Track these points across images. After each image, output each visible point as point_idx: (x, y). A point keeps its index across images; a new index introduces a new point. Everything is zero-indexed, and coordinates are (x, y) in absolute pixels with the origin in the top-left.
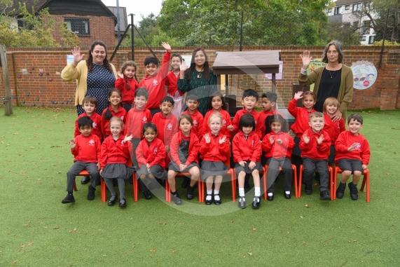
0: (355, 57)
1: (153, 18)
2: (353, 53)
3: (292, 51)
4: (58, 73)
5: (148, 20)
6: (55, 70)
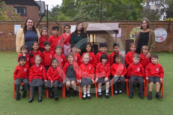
0: (156, 26)
1: (58, 7)
2: (155, 24)
3: (126, 23)
4: (10, 34)
5: (56, 8)
6: (9, 32)
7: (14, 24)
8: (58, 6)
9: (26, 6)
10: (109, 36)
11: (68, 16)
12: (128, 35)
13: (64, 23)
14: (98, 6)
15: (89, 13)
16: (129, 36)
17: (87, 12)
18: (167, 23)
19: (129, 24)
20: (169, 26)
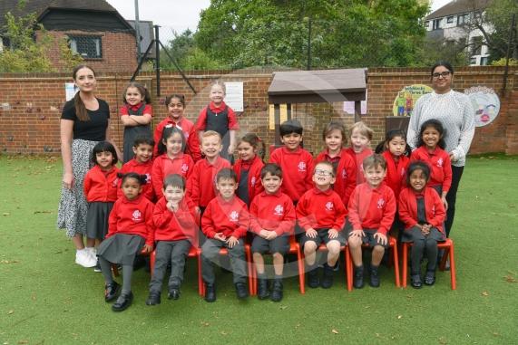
1: (191, 36)
4: (53, 109)
5: (182, 38)
6: (50, 104)
7: (64, 81)
8: (188, 33)
9: (100, 33)
10: (331, 111)
11: (217, 57)
12: (386, 107)
13: (204, 76)
14: (300, 29)
15: (273, 48)
16: (391, 111)
17: (269, 47)
18: (499, 73)
19: (390, 77)
20: (505, 81)
